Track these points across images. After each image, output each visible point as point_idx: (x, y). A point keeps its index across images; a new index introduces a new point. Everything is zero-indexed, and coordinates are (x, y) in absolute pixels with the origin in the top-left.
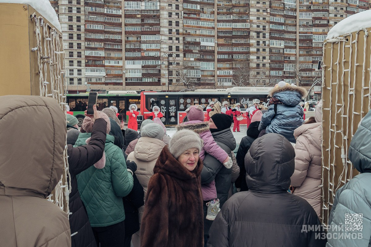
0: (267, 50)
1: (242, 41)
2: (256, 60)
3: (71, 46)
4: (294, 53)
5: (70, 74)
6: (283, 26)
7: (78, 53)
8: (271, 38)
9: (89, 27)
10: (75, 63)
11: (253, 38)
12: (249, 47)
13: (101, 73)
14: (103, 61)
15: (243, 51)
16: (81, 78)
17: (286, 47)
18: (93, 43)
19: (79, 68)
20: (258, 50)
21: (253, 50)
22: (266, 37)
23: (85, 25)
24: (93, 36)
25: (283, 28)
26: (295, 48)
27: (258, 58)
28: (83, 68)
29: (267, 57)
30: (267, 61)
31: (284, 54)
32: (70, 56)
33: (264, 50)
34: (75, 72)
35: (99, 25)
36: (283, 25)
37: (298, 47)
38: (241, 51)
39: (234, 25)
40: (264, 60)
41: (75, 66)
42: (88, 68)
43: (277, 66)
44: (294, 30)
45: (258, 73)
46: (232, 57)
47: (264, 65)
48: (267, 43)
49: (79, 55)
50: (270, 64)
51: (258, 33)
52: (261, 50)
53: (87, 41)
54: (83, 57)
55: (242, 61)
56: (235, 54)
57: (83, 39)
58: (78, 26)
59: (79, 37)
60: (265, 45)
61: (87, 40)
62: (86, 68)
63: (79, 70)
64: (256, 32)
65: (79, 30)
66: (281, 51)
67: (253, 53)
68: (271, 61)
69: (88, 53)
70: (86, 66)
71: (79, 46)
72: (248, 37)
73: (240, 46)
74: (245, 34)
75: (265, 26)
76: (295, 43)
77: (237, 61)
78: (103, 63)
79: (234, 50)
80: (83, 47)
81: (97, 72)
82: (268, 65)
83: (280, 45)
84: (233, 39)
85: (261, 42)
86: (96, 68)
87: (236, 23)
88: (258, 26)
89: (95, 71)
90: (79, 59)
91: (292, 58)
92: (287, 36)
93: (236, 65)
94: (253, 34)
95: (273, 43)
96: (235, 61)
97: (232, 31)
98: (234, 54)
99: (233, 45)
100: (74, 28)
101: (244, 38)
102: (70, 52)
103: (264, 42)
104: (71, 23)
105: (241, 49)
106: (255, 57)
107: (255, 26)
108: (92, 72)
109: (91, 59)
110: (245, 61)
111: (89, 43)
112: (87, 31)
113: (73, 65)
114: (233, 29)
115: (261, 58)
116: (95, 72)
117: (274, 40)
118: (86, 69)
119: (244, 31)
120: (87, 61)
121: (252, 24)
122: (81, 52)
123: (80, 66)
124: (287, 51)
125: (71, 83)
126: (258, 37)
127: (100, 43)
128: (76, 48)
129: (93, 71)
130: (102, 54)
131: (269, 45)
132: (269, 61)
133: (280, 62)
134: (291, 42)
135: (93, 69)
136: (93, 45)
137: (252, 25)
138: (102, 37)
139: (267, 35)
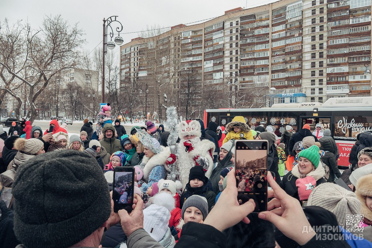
3: (313, 65)
5: (312, 93)
7: (320, 71)
9: (331, 43)
10: (317, 82)
13: (344, 90)
14: (347, 77)
16: (322, 97)
18: (336, 59)
19: (321, 86)
23: (327, 42)
24: (336, 52)
28: (324, 86)
32: (312, 75)
34: (317, 91)
35: (343, 39)
41: (317, 85)
42: (329, 86)
49: (321, 74)
54: (325, 74)
57: (325, 56)
58: (320, 44)
59: (321, 55)
61: (329, 57)
62: (328, 86)
63: (321, 89)
65: (321, 48)
69: (330, 70)
70: (328, 84)
71: (321, 64)
78: (347, 79)
80: (325, 65)
81: (336, 90)
86: (338, 85)
90: (321, 78)
100: (316, 47)
102: (312, 72)
104: (313, 43)
108: (334, 90)
109: (333, 76)
111: (331, 60)
112: (329, 47)
113: (314, 84)
118: (328, 87)
120: (328, 79)
122: (323, 70)
123: (321, 84)
127: (344, 58)
128: (318, 66)
130: (345, 69)
135: (335, 86)
136: (336, 61)
138: (346, 51)
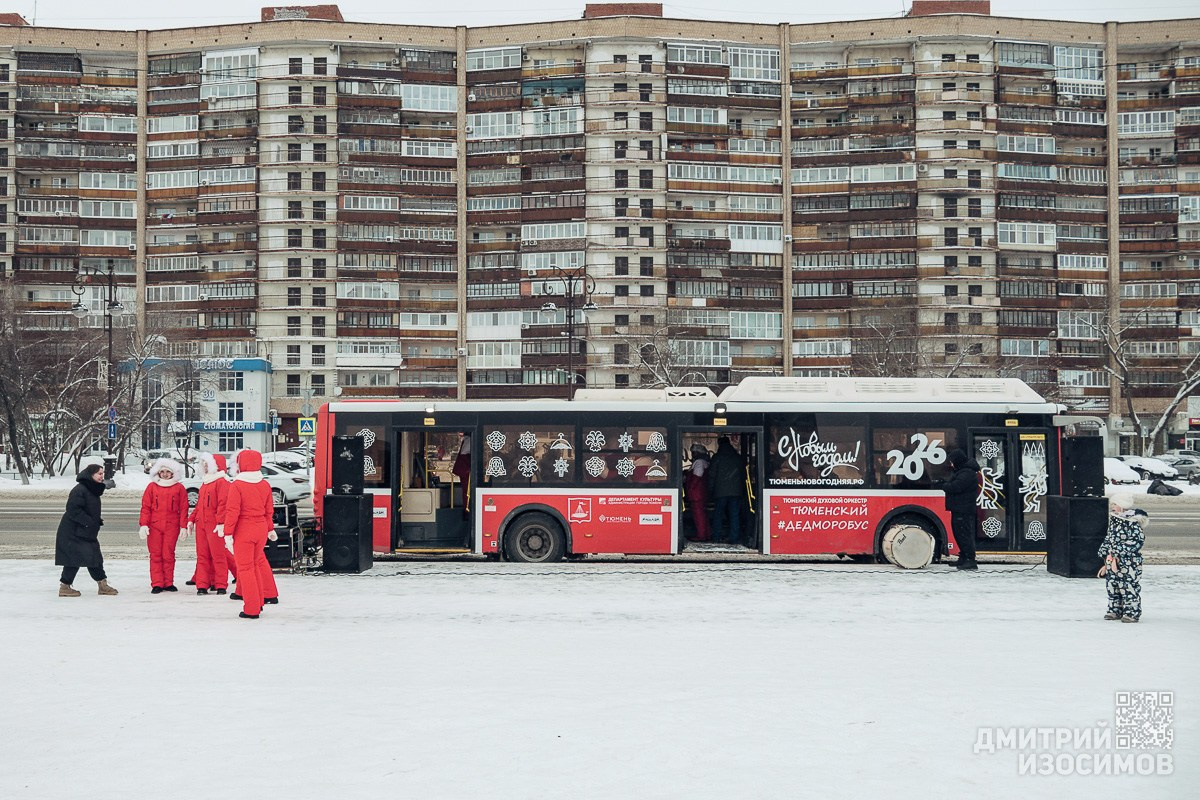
0: (989, 260)
1: (888, 232)
2: (943, 301)
3: (294, 268)
4: (1100, 268)
5: (290, 361)
6: (1053, 169)
7: (316, 290)
8: (1003, 214)
9: (349, 206)
10: (306, 323)
11: (928, 217)
12: (915, 252)
13: (387, 355)
14: (395, 316)
15: (891, 266)
16: (322, 374)
17: (1065, 248)
18: (363, 257)
19: (318, 340)
20: (951, 261)
21: (929, 260)
22: (983, 213)
23: (338, 201)
24: (364, 234)
25: (1054, 174)
26: (1104, 248)
27: (951, 291)
28: (329, 340)
29: (989, 289)
30: (988, 300)
31: (1055, 272)
32: (291, 302)
33: (975, 261)
34: (306, 354)
35: (383, 198)
36: (1051, 164)
37: (1115, 247)
38: (884, 266)
39: (857, 175)
40: (976, 300)
41: (306, 336)
42: (345, 339)
43: (1028, 320)
44: (1098, 182)
45: (951, 348)
46: (850, 290)
47: (976, 318)
48: (987, 233)
49: (319, 299)
50: (998, 312)
51: (950, 199)
52: (963, 260)
53: (345, 252)
54: (331, 303)
55: (888, 302)
56: (860, 279)
57: (331, 244)
58: (316, 204)
59: (319, 240)
60: (979, 242)
61: (343, 247)
62: (340, 339)
63: (318, 349)
64: (940, 194)
65: (319, 215)
66: (1046, 263)
67: (931, 274)
68: (1004, 302)
69: (345, 290)
70: (340, 332)
71: (319, 267)
72: (911, 213)
73: (880, 251)
74: (900, 205)
75: (979, 172)
76: (1105, 232)
77: (866, 303)
78: (395, 323)
79: (857, 265)
80: (331, 273)
81: (363, 354)
82: (990, 319)
83: (1041, 241)
84: (853, 226)
85: (963, 232)
86: (371, 339)
87: (864, 168)
88: (950, 174)
89: (366, 351)
90: (319, 311)
91: (1092, 290)
92: (1069, 205)
93: (863, 320)
94: (932, 204)
95: (1013, 234)
96: (859, 304)
97: (848, 197)
98: (856, 279)
99: (852, 246)
100: (304, 212)
101: (895, 220)
102: (290, 290)
103: (975, 232)
104: (294, 195)
105: (884, 261)
106: (941, 289)
107: (936, 173)
108: (358, 354)
109: (355, 308)
110: (900, 303)
111: (349, 257)
112: (344, 217)
113: (298, 332)
114: (851, 186)
115: (963, 290)
116: (369, 354)
117: (1013, 223)
118: (340, 342)
119: (893, 194)
120: (341, 317)
121: (926, 166)
122: (324, 288)
123: (320, 333)
124: (1068, 263)
125: (291, 392)
126: (951, 212)
127: (386, 257)
128: (311, 274)
129: (361, 351)
130: (390, 291)
131: (993, 243)
132: (997, 302)
133: (1041, 304)
134: (1084, 229)
135: (361, 343)
136: (362, 264)
137: (926, 169)
138: (391, 235)
139: (988, 205)
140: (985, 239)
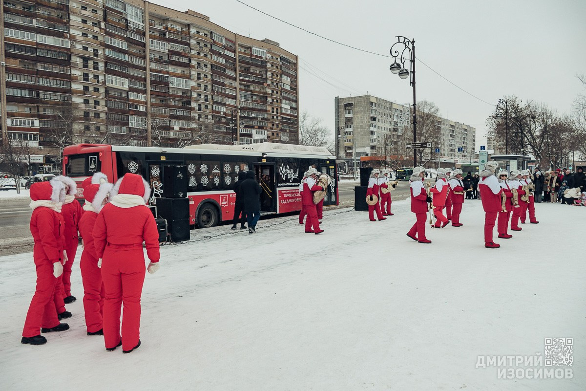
0: (102, 90)
1: (56, 70)
2: (83, 106)
4: (143, 100)
6: (127, 56)
8: (108, 71)
11: (76, 66)
12: (70, 82)
15: (58, 86)
17: (131, 90)
20: (86, 88)
21: (76, 86)
22: (99, 69)
25: (127, 58)
26: (145, 92)
27: (86, 102)
29: (103, 103)
30: (102, 108)
31: (128, 100)
33: (96, 90)
36: (126, 54)
37: (149, 92)
38: (55, 86)
39: (39, 38)
40: (97, 107)
43: (117, 117)
44: (142, 65)
45: (87, 128)
46: (38, 95)
47: (97, 115)
48: (101, 78)
50: (106, 114)
51: (86, 60)
52: (91, 89)
55: (57, 104)
56: (43, 90)
60: (98, 82)
64: (81, 57)
66: (124, 95)
67: (77, 93)
68: (109, 109)
72: (67, 62)
73: (53, 78)
74: (63, 58)
75: (97, 50)
76: (145, 86)
77: (47, 103)
79: (41, 83)
82: (103, 116)
83: (123, 86)
84: (39, 64)
85: (91, 76)
87: (44, 36)
88: (85, 49)
91: (141, 109)
92: (132, 72)
93: (44, 111)
94: (78, 61)
95: (112, 80)
96: (43, 103)
97: (36, 49)
98: (41, 90)
99: (38, 73)
101: (60, 65)
103: (96, 77)
105: (55, 83)
106: (82, 101)
107: (79, 47)
110: (63, 104)
114: (37, 44)
115: (92, 102)
117: (112, 76)
119: (59, 52)
121: (74, 42)
124: (133, 96)
126: (86, 66)
131: (104, 83)
132: (106, 109)
133: (123, 112)
134: (138, 83)
137: (74, 44)
139: (101, 66)
140: (101, 81)
